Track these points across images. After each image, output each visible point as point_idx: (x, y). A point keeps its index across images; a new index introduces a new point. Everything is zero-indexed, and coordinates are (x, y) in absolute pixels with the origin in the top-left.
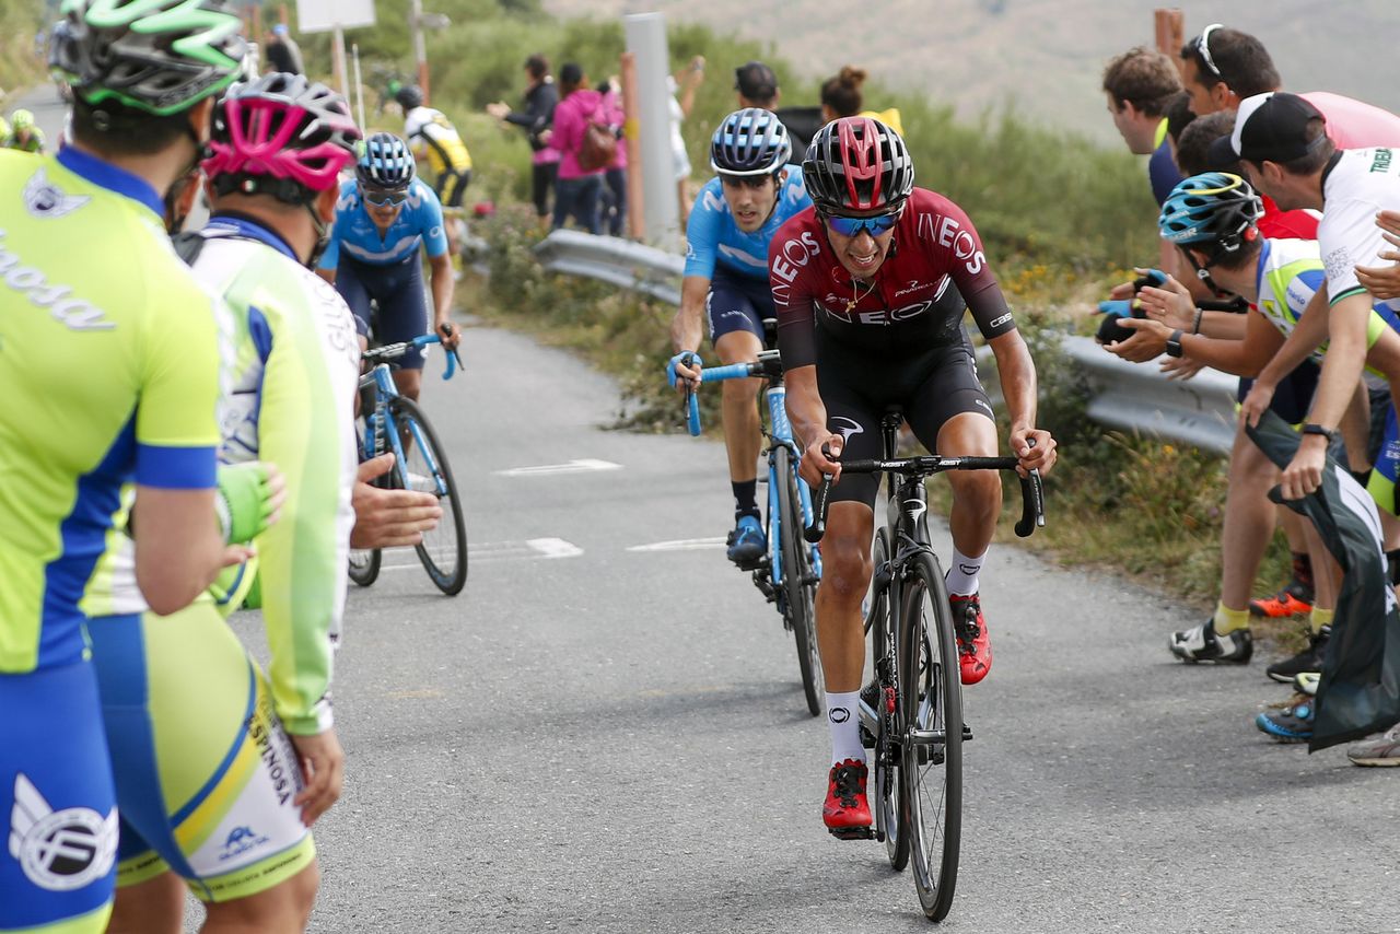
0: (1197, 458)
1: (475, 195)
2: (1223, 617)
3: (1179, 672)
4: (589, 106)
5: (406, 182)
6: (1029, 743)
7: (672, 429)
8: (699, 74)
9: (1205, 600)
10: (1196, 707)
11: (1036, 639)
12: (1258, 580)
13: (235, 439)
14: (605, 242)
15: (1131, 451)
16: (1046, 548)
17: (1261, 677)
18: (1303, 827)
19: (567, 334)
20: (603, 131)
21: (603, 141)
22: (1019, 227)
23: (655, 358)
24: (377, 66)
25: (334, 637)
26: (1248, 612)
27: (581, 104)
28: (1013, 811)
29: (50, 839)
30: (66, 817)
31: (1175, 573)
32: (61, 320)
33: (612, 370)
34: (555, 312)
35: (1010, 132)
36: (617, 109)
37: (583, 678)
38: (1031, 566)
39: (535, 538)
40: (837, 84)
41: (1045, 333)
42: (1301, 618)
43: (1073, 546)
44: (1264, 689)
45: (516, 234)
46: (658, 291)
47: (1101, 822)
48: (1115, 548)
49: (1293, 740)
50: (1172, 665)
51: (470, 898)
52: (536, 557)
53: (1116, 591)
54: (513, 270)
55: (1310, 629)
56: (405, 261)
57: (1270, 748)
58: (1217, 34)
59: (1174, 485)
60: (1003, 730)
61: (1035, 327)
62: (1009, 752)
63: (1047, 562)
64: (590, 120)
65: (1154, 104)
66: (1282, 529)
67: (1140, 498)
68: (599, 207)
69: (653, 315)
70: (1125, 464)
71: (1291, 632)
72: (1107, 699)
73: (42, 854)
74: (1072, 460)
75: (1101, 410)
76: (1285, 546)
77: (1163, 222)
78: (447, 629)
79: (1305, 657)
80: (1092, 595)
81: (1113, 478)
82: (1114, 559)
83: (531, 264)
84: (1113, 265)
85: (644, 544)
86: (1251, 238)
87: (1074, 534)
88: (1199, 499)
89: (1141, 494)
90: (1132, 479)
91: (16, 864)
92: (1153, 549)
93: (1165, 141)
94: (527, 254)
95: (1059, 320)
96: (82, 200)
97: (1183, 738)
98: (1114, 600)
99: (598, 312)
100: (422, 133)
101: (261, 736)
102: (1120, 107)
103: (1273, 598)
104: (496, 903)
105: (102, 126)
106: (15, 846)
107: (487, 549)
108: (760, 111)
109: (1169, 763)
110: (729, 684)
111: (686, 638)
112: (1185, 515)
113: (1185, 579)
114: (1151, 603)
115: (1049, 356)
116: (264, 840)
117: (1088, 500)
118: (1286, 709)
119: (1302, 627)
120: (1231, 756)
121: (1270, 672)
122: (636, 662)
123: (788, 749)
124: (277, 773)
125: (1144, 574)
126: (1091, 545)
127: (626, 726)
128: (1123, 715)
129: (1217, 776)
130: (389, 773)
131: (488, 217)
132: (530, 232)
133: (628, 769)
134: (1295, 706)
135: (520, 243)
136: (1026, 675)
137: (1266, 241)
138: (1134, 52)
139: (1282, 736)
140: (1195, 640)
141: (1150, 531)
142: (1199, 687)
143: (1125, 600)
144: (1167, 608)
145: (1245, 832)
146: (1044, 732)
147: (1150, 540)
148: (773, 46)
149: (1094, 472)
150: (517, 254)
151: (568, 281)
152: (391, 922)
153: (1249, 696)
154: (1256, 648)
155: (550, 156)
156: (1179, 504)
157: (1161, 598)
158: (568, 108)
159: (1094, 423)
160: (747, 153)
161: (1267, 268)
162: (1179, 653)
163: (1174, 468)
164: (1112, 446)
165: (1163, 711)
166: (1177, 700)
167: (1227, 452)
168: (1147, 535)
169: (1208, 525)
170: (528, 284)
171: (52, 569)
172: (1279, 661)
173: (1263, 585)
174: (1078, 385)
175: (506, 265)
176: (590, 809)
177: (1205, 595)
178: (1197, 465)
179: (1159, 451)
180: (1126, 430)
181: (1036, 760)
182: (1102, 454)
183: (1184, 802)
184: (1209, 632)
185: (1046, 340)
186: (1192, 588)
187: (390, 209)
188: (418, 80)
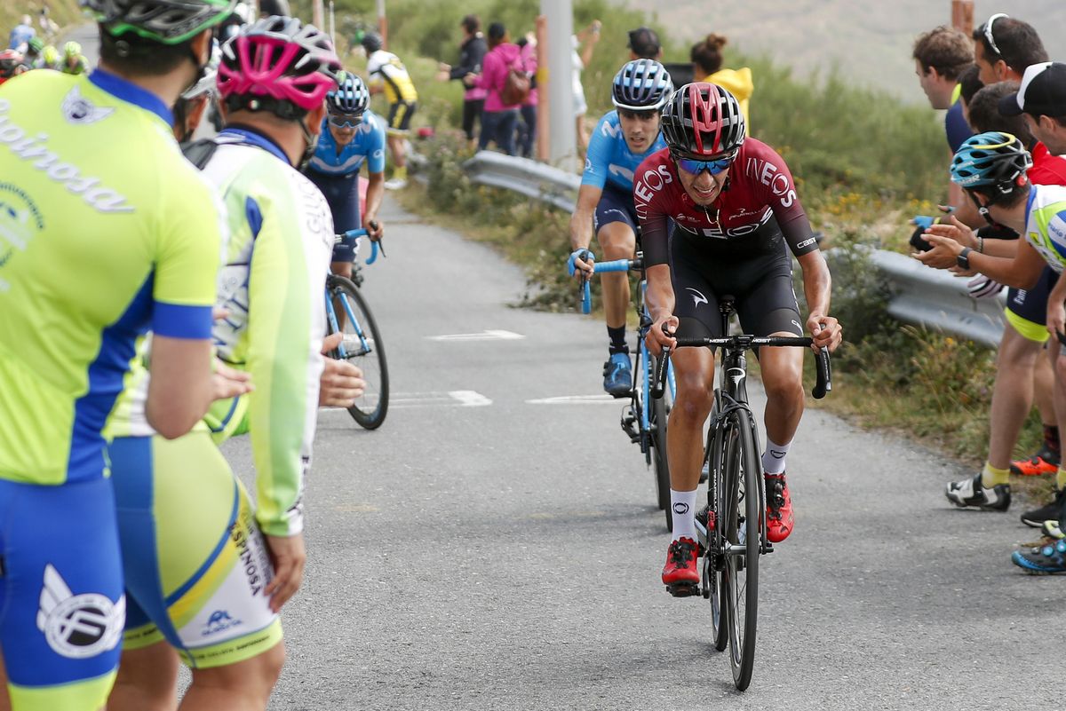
0: (972, 349)
1: (419, 121)
2: (990, 474)
3: (953, 515)
4: (510, 56)
5: (362, 110)
6: (834, 567)
7: (564, 309)
8: (597, 33)
9: (974, 459)
10: (965, 544)
11: (841, 484)
12: (1017, 446)
13: (233, 300)
14: (518, 161)
15: (921, 341)
16: (852, 414)
17: (1016, 522)
18: (1046, 642)
19: (486, 232)
20: (520, 76)
21: (522, 84)
22: (840, 163)
23: (554, 253)
24: (348, 19)
25: (305, 459)
26: (1008, 471)
27: (504, 55)
28: (820, 620)
29: (69, 617)
30: (83, 600)
31: (952, 437)
32: (91, 204)
33: (519, 261)
34: (478, 214)
35: (834, 88)
36: (532, 60)
37: (488, 502)
38: (839, 428)
39: (455, 390)
40: (703, 47)
41: (857, 246)
42: (1048, 477)
43: (874, 414)
44: (1019, 531)
45: (449, 153)
46: (558, 201)
47: (888, 631)
48: (905, 416)
49: (1040, 573)
50: (947, 510)
51: (394, 672)
52: (456, 405)
53: (905, 450)
54: (446, 181)
55: (1055, 486)
56: (348, 177)
57: (1022, 578)
58: (999, 22)
59: (953, 369)
60: (814, 555)
61: (850, 242)
62: (819, 573)
63: (852, 425)
64: (511, 67)
65: (953, 71)
66: (1036, 407)
67: (927, 378)
68: (515, 135)
69: (554, 222)
70: (915, 351)
71: (1041, 488)
72: (896, 534)
73: (63, 628)
74: (874, 346)
75: (899, 308)
76: (1038, 420)
77: (954, 169)
78: (384, 459)
79: (1051, 507)
80: (887, 452)
81: (906, 361)
82: (905, 424)
83: (460, 176)
84: (910, 195)
85: (539, 398)
86: (1022, 184)
87: (874, 404)
88: (973, 381)
89: (928, 375)
90: (922, 363)
91: (42, 635)
92: (935, 418)
93: (958, 102)
94: (458, 169)
95: (869, 237)
96: (108, 111)
97: (954, 567)
98: (903, 457)
99: (510, 216)
100: (381, 71)
101: (240, 540)
102: (926, 71)
103: (1028, 461)
104: (414, 676)
105: (123, 53)
106: (42, 621)
107: (418, 397)
108: (651, 61)
109: (943, 587)
110: (602, 511)
111: (570, 473)
112: (961, 393)
113: (959, 443)
114: (933, 460)
115: (860, 265)
116: (239, 622)
117: (886, 377)
118: (1035, 548)
119: (1050, 485)
120: (991, 584)
121: (1023, 518)
122: (530, 491)
123: (645, 563)
124: (251, 570)
125: (928, 437)
126: (887, 413)
127: (520, 541)
128: (908, 548)
129: (980, 599)
130: (334, 570)
131: (429, 139)
132: (460, 151)
133: (521, 574)
134: (1043, 547)
135: (453, 160)
136: (834, 513)
137: (1033, 186)
138: (938, 29)
139: (1032, 569)
140: (965, 490)
141: (934, 404)
142: (968, 528)
143: (912, 457)
144: (944, 465)
145: (1001, 644)
146: (846, 558)
147: (933, 411)
148: (655, 16)
149: (891, 356)
150: (451, 170)
151: (489, 191)
152: (331, 688)
153: (1007, 537)
154: (1013, 499)
155: (479, 94)
156: (957, 384)
157: (940, 457)
158: (494, 56)
159: (893, 317)
160: (641, 93)
161: (1034, 207)
162: (953, 499)
163: (954, 355)
164: (906, 336)
165: (939, 546)
166: (951, 538)
167: (995, 345)
168: (931, 407)
169: (978, 401)
170: (457, 192)
171: (81, 404)
172: (1030, 510)
173: (1019, 450)
174: (881, 288)
175: (441, 177)
176: (490, 605)
177: (973, 456)
178: (972, 354)
179: (942, 342)
180: (916, 324)
181: (839, 580)
182: (899, 342)
183: (953, 618)
184: (978, 485)
185: (859, 253)
186: (964, 450)
187: (348, 130)
188: (378, 30)
